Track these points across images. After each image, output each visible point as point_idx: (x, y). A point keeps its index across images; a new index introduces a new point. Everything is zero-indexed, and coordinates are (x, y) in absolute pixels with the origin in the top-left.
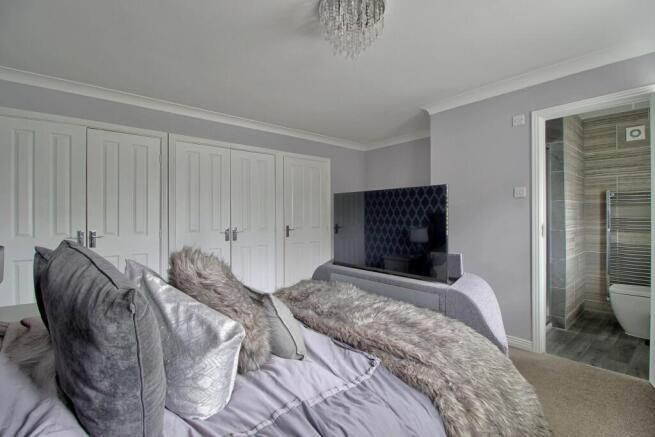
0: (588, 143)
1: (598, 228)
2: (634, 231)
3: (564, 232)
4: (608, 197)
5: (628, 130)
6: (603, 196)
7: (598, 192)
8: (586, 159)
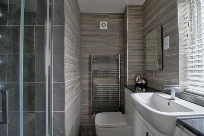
0: (84, 27)
1: (87, 76)
2: (103, 77)
3: (64, 84)
4: (92, 58)
5: (101, 23)
6: (90, 58)
7: (87, 55)
8: (82, 36)
